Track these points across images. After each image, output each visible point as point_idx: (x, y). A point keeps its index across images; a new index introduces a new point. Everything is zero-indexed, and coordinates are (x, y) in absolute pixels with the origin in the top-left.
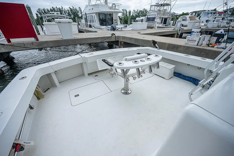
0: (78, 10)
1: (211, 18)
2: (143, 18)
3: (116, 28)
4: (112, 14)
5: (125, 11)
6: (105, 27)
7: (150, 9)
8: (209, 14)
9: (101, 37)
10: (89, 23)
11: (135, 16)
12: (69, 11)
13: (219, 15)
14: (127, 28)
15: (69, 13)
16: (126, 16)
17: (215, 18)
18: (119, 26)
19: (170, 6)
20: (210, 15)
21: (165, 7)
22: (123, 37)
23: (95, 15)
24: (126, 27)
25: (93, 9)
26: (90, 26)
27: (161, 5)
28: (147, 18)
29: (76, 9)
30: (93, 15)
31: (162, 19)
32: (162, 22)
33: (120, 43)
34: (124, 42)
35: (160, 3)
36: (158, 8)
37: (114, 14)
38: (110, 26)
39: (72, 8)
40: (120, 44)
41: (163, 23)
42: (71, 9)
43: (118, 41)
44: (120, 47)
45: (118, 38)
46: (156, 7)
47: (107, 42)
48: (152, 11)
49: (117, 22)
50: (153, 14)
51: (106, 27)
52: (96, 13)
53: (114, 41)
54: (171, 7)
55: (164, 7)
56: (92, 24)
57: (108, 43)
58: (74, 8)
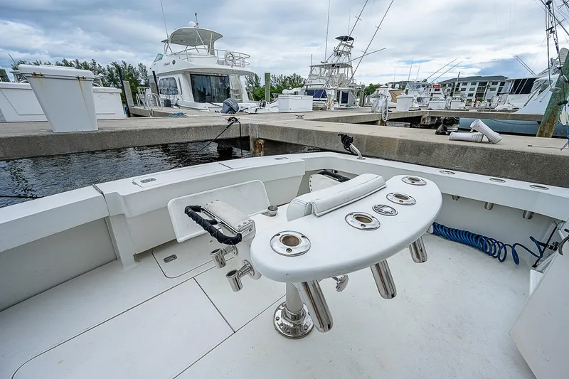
0: (137, 69)
1: (423, 93)
2: (298, 90)
3: (238, 109)
4: (228, 76)
5: (254, 78)
6: (207, 105)
7: (311, 72)
8: (419, 87)
9: (194, 127)
10: (163, 97)
11: (276, 87)
12: (111, 72)
13: (436, 90)
14: (266, 108)
15: (111, 75)
16: (256, 86)
17: (432, 94)
18: (247, 104)
19: (350, 68)
20: (422, 89)
21: (340, 69)
22: (262, 127)
23: (181, 76)
24: (264, 106)
25: (174, 62)
26: (168, 104)
27: (333, 65)
28: (306, 91)
29: (131, 68)
30: (176, 77)
31: (338, 93)
32: (338, 100)
33: (254, 143)
34: (267, 141)
35: (329, 62)
36: (327, 71)
37: (232, 77)
38: (222, 104)
39: (120, 64)
40: (255, 146)
41: (340, 102)
42: (117, 66)
43: (248, 138)
44: (254, 155)
45: (247, 130)
46: (323, 70)
47: (216, 141)
48: (315, 78)
49: (240, 96)
50: (317, 82)
51: (212, 106)
52: (184, 72)
53: (235, 139)
54: (354, 70)
55: (338, 71)
56: (171, 99)
57: (217, 145)
58: (128, 65)
